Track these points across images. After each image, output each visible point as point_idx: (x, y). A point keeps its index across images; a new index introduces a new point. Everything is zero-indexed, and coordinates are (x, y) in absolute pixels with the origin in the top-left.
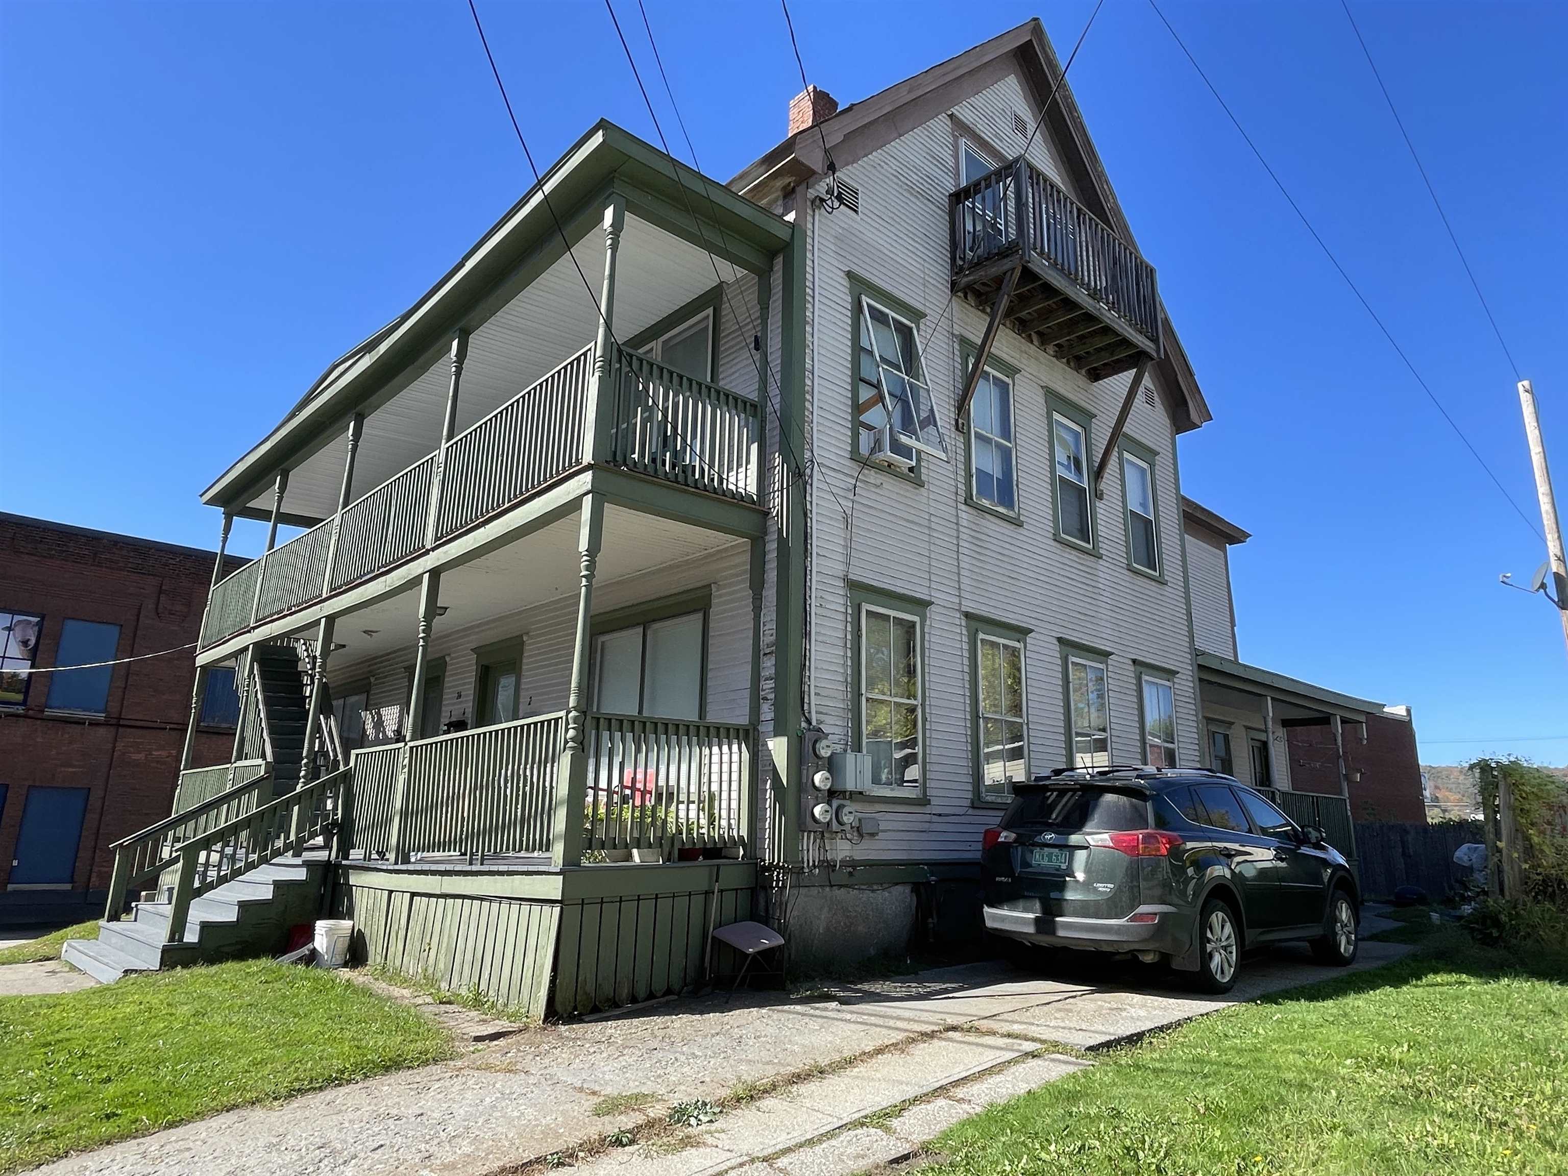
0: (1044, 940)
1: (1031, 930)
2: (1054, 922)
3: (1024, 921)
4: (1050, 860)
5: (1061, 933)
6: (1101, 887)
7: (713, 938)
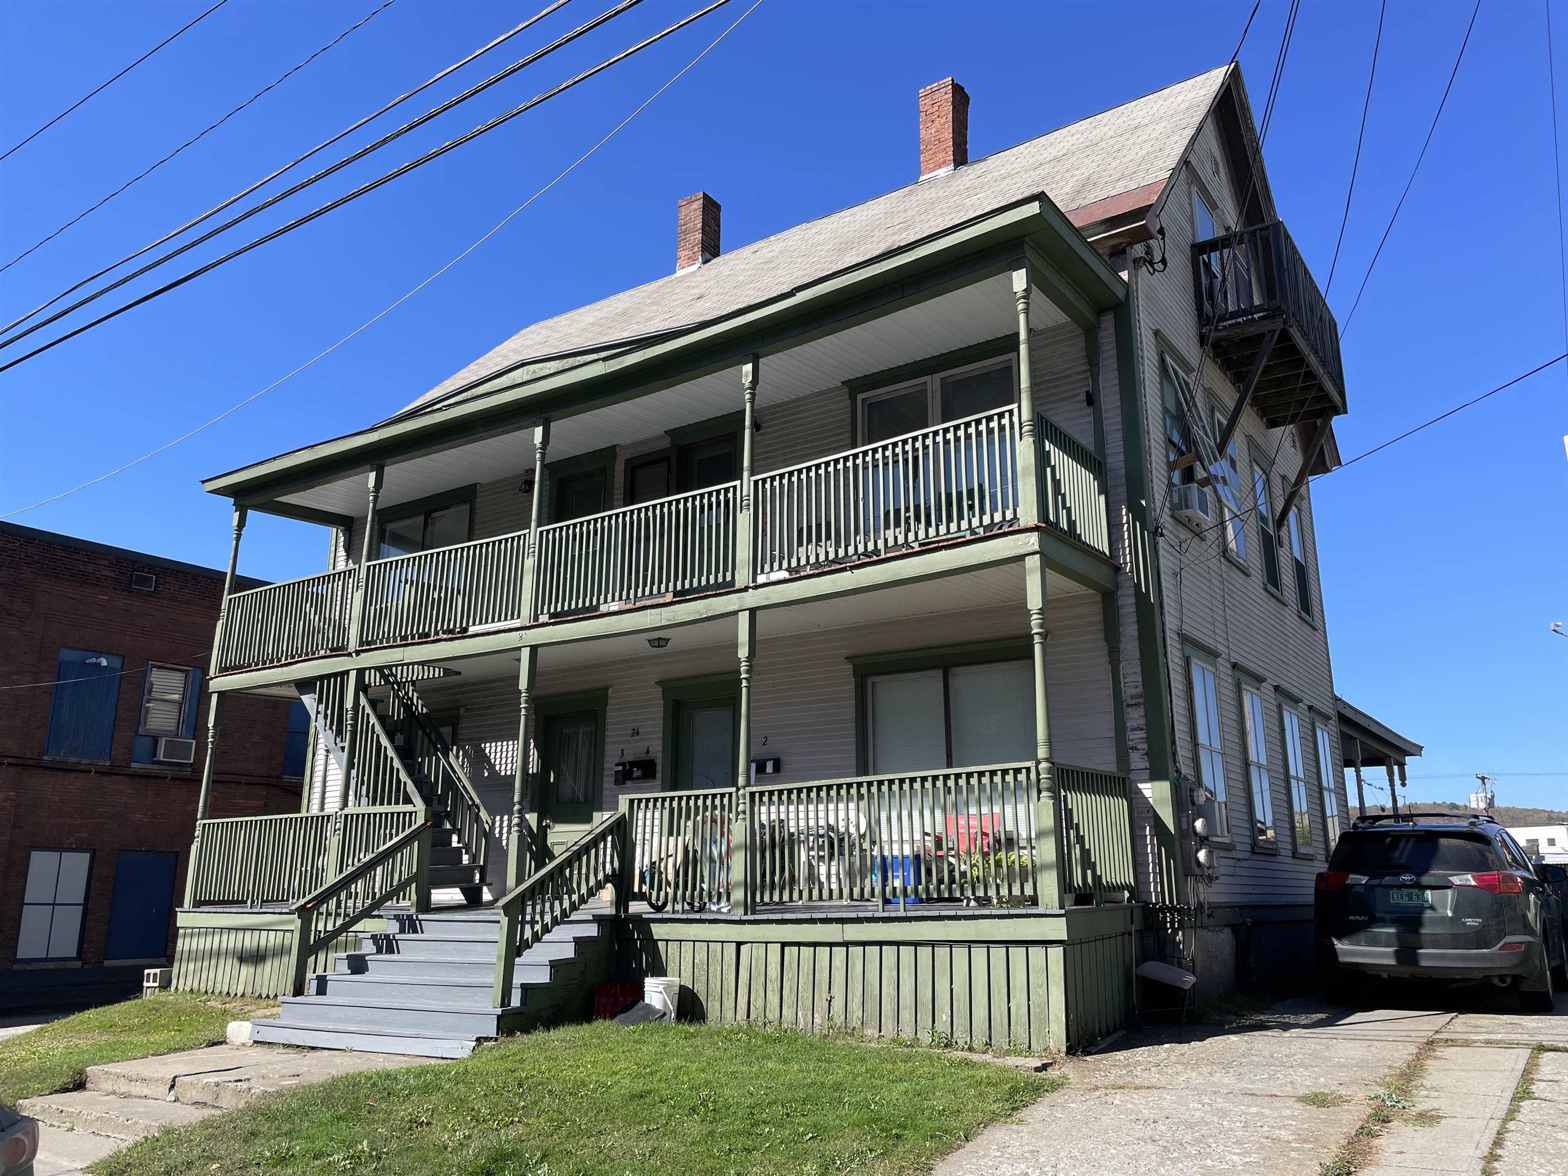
0: (1406, 972)
1: (1392, 962)
2: (1416, 954)
3: (1382, 955)
4: (1411, 899)
5: (1424, 963)
6: (1470, 922)
7: (1137, 975)
